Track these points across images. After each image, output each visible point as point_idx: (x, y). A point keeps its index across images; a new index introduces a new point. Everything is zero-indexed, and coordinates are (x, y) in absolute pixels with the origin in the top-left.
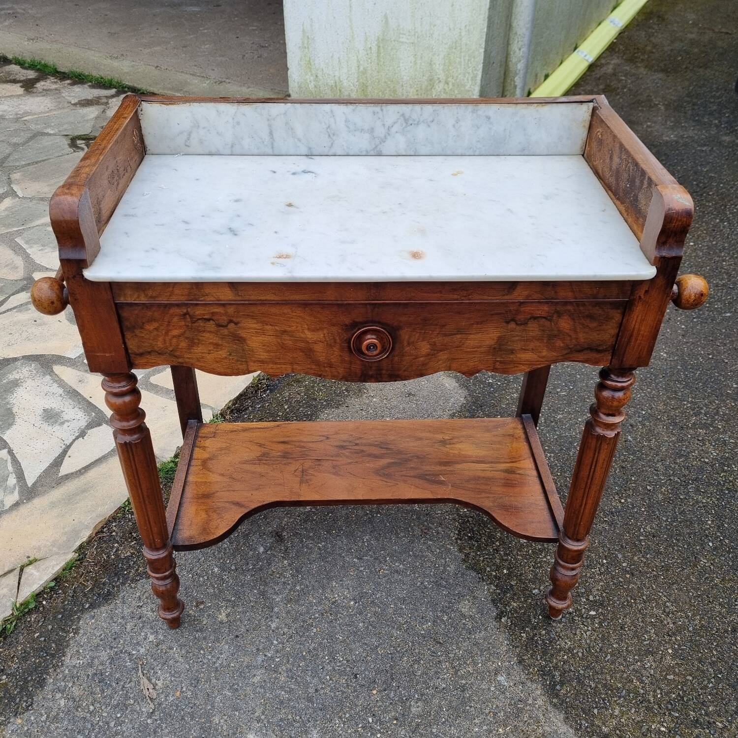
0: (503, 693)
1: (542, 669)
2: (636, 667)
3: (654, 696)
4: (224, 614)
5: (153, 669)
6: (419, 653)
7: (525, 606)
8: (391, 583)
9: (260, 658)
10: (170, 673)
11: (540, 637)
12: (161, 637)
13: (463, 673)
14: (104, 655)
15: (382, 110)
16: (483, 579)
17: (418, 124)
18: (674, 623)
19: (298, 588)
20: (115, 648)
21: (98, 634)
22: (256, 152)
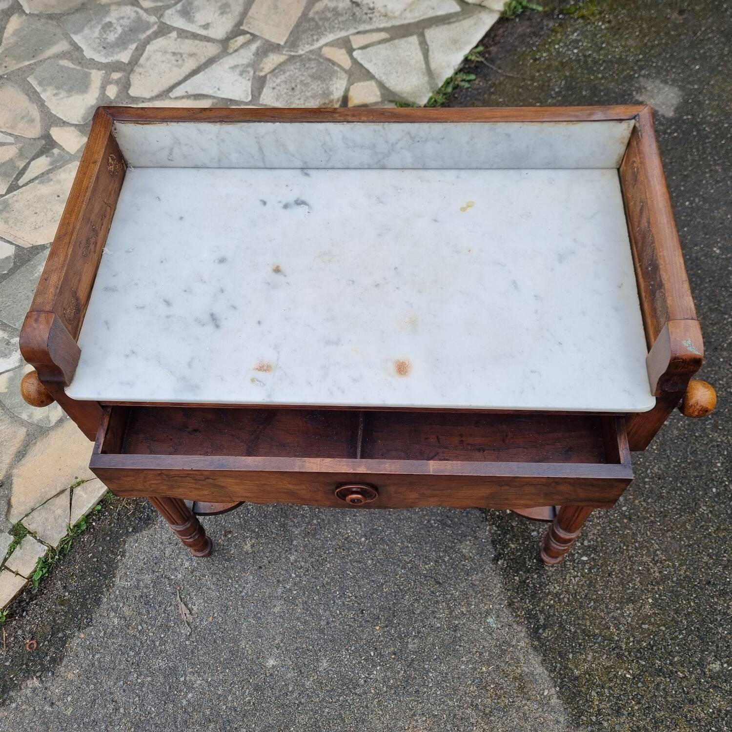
0: (491, 634)
1: (529, 612)
2: (616, 614)
3: (627, 644)
4: (249, 545)
5: (189, 594)
6: (420, 592)
7: (522, 548)
8: (400, 520)
9: (280, 591)
10: (204, 599)
11: (531, 581)
12: (195, 564)
13: (457, 613)
14: (148, 578)
15: (384, 128)
16: (486, 519)
17: (426, 141)
18: (660, 572)
19: (315, 521)
20: (156, 572)
21: (142, 558)
22: (246, 165)
